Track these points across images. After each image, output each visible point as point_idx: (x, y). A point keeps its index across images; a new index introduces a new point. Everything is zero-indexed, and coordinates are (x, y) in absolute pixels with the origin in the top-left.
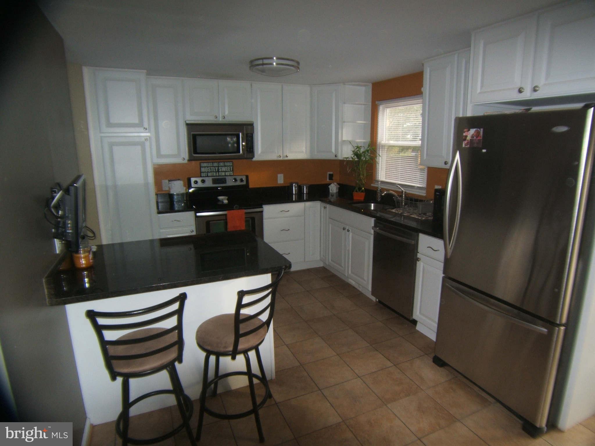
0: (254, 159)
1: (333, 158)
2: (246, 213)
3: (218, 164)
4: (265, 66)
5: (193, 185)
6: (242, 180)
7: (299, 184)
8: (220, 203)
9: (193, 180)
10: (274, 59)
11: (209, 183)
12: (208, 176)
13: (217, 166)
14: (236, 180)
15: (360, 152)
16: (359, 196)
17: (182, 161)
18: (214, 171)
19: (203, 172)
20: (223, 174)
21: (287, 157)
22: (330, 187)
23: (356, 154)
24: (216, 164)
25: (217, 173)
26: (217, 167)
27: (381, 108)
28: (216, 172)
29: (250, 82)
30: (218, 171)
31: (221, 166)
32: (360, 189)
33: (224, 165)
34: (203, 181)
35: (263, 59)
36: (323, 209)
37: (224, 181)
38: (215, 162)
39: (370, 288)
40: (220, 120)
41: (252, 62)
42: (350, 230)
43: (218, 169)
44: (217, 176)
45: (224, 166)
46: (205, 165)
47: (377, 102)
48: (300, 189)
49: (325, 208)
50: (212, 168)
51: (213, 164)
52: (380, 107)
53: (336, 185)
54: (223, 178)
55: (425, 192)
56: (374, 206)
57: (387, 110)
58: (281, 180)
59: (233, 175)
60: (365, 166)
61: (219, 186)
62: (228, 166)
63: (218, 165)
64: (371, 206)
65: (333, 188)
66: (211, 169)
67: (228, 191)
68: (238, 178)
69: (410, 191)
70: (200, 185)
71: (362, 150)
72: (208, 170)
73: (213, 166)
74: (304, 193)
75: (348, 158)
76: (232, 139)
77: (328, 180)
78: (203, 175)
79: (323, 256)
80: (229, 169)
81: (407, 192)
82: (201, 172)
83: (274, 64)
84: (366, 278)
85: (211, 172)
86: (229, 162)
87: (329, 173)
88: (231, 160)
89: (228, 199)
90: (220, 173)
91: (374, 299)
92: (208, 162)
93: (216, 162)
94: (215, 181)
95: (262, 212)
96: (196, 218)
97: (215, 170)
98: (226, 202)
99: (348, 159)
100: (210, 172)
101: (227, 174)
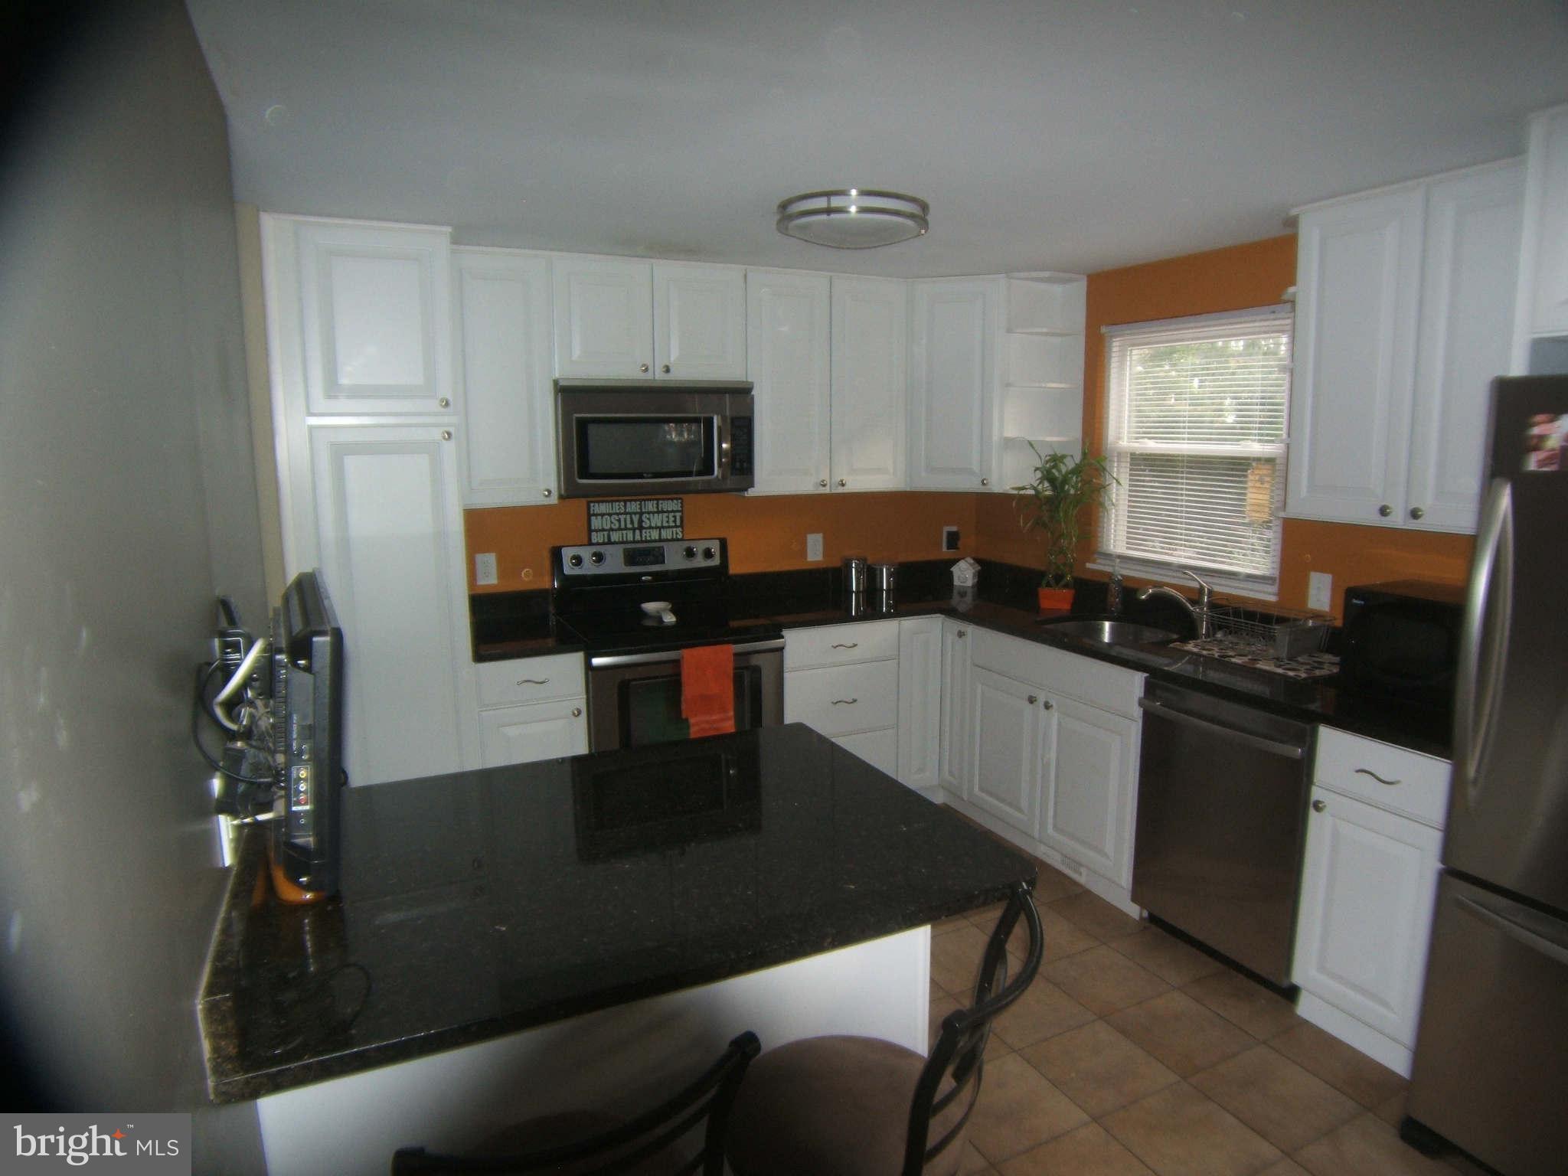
0: (751, 493)
1: (974, 487)
2: (736, 655)
3: (640, 505)
4: (833, 216)
5: (569, 569)
6: (708, 554)
7: (869, 562)
8: (648, 623)
9: (567, 553)
10: (850, 195)
11: (615, 564)
12: (610, 543)
13: (635, 514)
14: (690, 553)
15: (1059, 471)
16: (1056, 599)
17: (543, 498)
18: (629, 526)
19: (597, 531)
20: (655, 535)
21: (843, 485)
22: (955, 569)
23: (1048, 476)
24: (633, 507)
25: (637, 532)
26: (638, 516)
27: (1116, 345)
28: (634, 530)
29: (744, 267)
30: (641, 528)
31: (649, 513)
32: (1059, 578)
33: (657, 508)
34: (599, 558)
35: (828, 194)
36: (950, 638)
37: (658, 557)
38: (631, 501)
39: (1127, 883)
40: (658, 376)
41: (784, 206)
42: (1054, 704)
43: (641, 521)
44: (638, 542)
45: (658, 512)
46: (603, 508)
47: (1104, 330)
48: (871, 574)
49: (961, 634)
50: (622, 517)
51: (625, 506)
52: (1114, 344)
53: (971, 565)
54: (654, 548)
55: (1274, 589)
56: (1114, 631)
57: (1134, 352)
58: (815, 551)
59: (682, 540)
60: (1075, 512)
61: (646, 570)
62: (668, 512)
63: (641, 508)
64: (1100, 630)
65: (964, 574)
66: (619, 521)
67: (668, 586)
68: (699, 547)
69: (1222, 587)
70: (589, 568)
71: (1070, 464)
72: (612, 523)
73: (626, 513)
74: (882, 590)
75: (1023, 488)
76: (680, 434)
77: (944, 549)
78: (596, 538)
79: (951, 773)
80: (672, 519)
81: (1217, 589)
82: (590, 531)
83: (853, 209)
85: (620, 529)
86: (672, 499)
87: (947, 529)
88: (681, 496)
89: (674, 611)
90: (646, 534)
91: (1134, 911)
92: (612, 501)
93: (635, 501)
94: (631, 557)
95: (781, 649)
96: (590, 673)
97: (632, 522)
98: (670, 619)
99: (1022, 492)
100: (616, 530)
101: (666, 534)
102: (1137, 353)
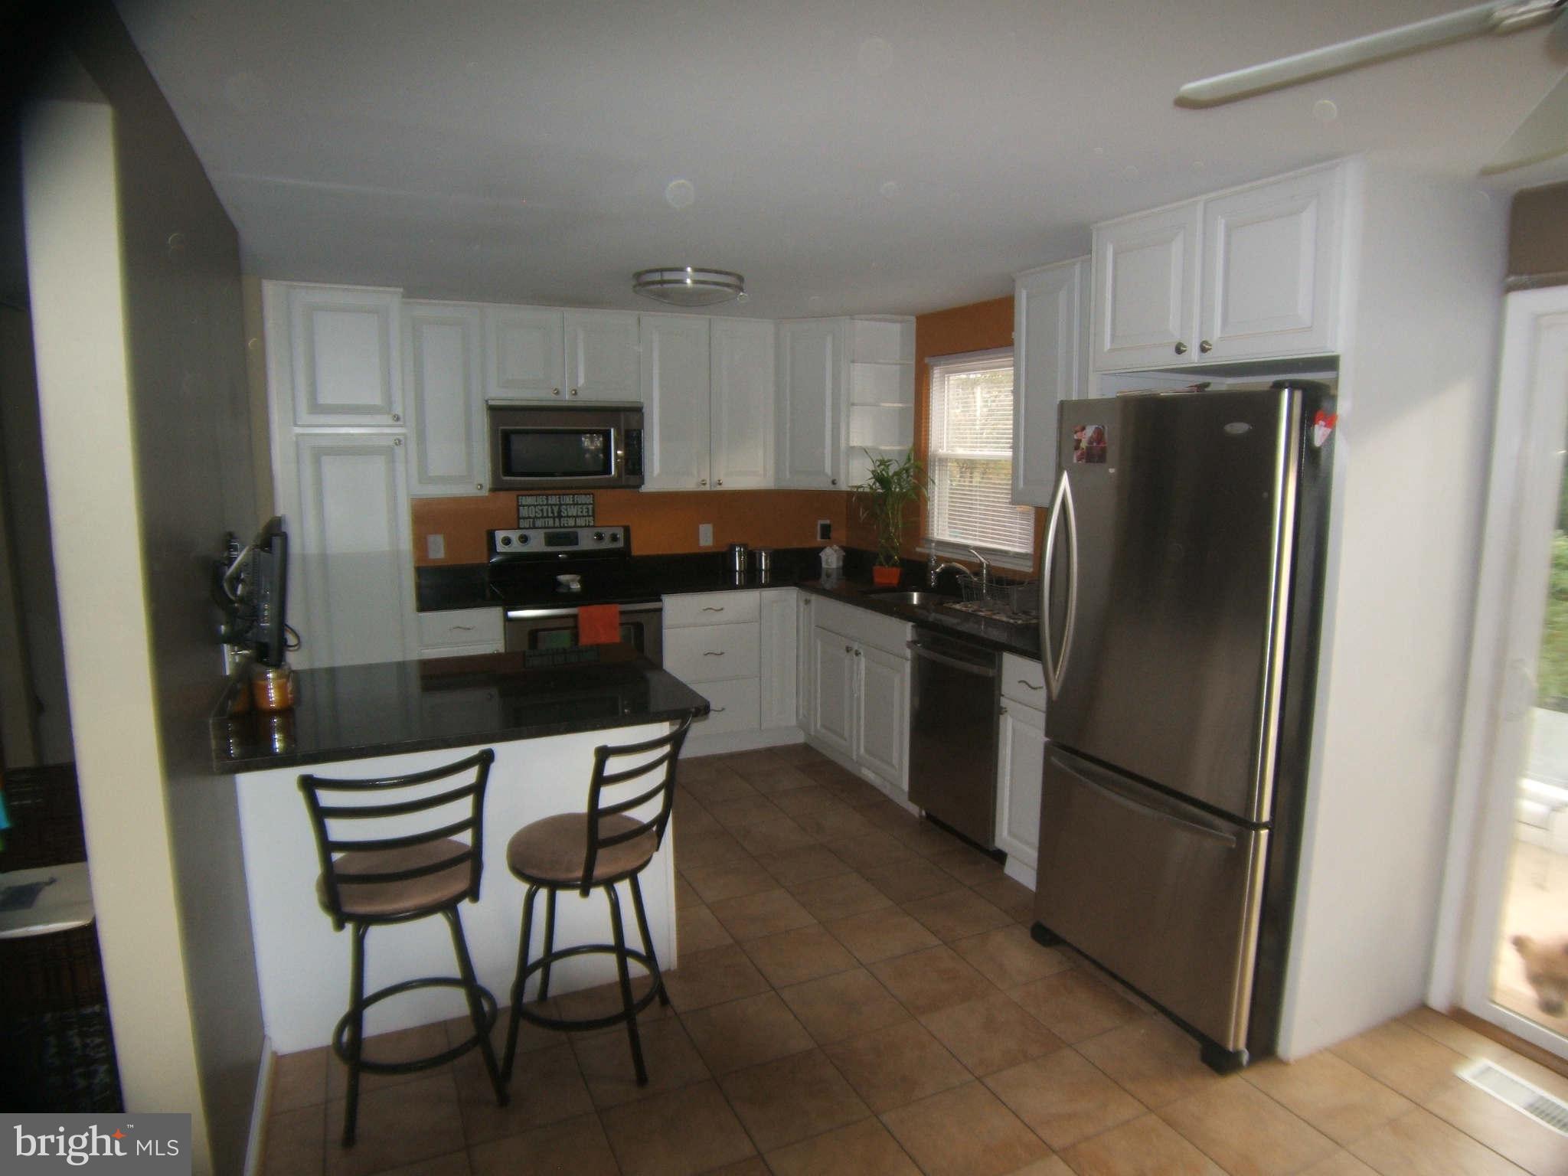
0: (645, 488)
1: (829, 487)
2: (622, 613)
3: (560, 498)
4: (665, 286)
5: (500, 548)
6: (614, 538)
7: (750, 549)
8: (563, 590)
9: (500, 535)
10: (687, 272)
11: (537, 544)
12: (534, 528)
13: (555, 505)
14: (600, 537)
15: (887, 473)
16: (886, 575)
17: (477, 491)
18: (550, 515)
19: (524, 518)
20: (571, 522)
21: (720, 484)
22: (823, 555)
23: (880, 479)
24: (553, 500)
25: (557, 520)
26: (557, 507)
27: (936, 373)
28: (554, 518)
29: (637, 312)
30: (560, 517)
31: (567, 505)
32: (889, 558)
33: (573, 501)
34: (524, 539)
35: (662, 270)
36: (802, 604)
37: (572, 539)
38: (551, 495)
39: (906, 786)
40: (567, 398)
41: (638, 275)
42: (862, 653)
43: (560, 512)
44: (557, 528)
45: (574, 504)
46: (530, 500)
47: (927, 360)
48: (751, 558)
49: (807, 602)
50: (545, 508)
51: (547, 499)
52: (935, 372)
53: (836, 551)
54: (569, 533)
55: (1030, 563)
56: (919, 599)
57: (951, 378)
58: (706, 538)
59: (594, 526)
60: (900, 506)
61: (562, 550)
62: (583, 504)
63: (560, 501)
64: (911, 598)
65: (831, 558)
66: (542, 510)
67: (579, 562)
68: (607, 532)
70: (516, 547)
71: (893, 469)
72: (536, 512)
73: (547, 505)
74: (761, 570)
75: (861, 487)
76: (592, 441)
77: (819, 539)
78: (523, 523)
79: (804, 716)
80: (585, 510)
81: (993, 564)
82: (519, 518)
83: (689, 281)
84: (895, 762)
85: (542, 517)
86: (586, 494)
87: (821, 522)
88: (592, 491)
89: (580, 582)
90: (564, 521)
91: (914, 809)
92: (536, 495)
93: (555, 495)
94: (551, 540)
95: (660, 610)
96: (507, 623)
97: (553, 513)
98: (576, 586)
99: (861, 490)
100: (539, 518)
101: (581, 522)
102: (954, 379)
